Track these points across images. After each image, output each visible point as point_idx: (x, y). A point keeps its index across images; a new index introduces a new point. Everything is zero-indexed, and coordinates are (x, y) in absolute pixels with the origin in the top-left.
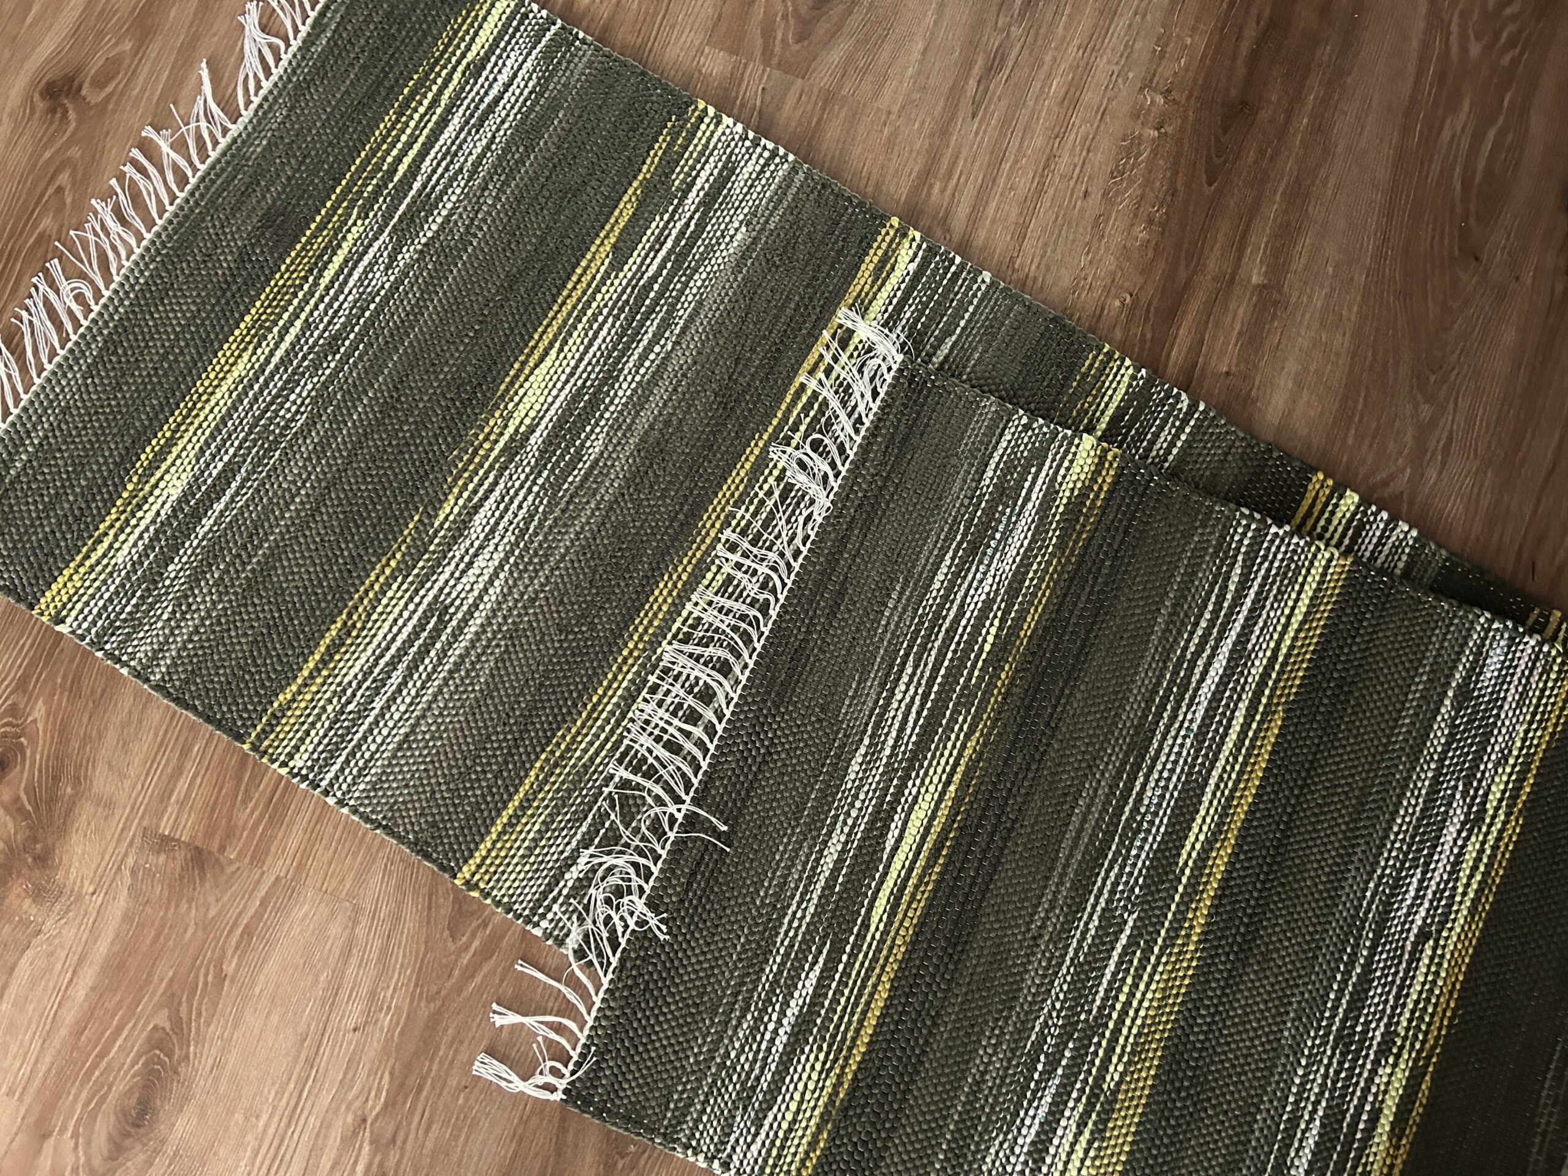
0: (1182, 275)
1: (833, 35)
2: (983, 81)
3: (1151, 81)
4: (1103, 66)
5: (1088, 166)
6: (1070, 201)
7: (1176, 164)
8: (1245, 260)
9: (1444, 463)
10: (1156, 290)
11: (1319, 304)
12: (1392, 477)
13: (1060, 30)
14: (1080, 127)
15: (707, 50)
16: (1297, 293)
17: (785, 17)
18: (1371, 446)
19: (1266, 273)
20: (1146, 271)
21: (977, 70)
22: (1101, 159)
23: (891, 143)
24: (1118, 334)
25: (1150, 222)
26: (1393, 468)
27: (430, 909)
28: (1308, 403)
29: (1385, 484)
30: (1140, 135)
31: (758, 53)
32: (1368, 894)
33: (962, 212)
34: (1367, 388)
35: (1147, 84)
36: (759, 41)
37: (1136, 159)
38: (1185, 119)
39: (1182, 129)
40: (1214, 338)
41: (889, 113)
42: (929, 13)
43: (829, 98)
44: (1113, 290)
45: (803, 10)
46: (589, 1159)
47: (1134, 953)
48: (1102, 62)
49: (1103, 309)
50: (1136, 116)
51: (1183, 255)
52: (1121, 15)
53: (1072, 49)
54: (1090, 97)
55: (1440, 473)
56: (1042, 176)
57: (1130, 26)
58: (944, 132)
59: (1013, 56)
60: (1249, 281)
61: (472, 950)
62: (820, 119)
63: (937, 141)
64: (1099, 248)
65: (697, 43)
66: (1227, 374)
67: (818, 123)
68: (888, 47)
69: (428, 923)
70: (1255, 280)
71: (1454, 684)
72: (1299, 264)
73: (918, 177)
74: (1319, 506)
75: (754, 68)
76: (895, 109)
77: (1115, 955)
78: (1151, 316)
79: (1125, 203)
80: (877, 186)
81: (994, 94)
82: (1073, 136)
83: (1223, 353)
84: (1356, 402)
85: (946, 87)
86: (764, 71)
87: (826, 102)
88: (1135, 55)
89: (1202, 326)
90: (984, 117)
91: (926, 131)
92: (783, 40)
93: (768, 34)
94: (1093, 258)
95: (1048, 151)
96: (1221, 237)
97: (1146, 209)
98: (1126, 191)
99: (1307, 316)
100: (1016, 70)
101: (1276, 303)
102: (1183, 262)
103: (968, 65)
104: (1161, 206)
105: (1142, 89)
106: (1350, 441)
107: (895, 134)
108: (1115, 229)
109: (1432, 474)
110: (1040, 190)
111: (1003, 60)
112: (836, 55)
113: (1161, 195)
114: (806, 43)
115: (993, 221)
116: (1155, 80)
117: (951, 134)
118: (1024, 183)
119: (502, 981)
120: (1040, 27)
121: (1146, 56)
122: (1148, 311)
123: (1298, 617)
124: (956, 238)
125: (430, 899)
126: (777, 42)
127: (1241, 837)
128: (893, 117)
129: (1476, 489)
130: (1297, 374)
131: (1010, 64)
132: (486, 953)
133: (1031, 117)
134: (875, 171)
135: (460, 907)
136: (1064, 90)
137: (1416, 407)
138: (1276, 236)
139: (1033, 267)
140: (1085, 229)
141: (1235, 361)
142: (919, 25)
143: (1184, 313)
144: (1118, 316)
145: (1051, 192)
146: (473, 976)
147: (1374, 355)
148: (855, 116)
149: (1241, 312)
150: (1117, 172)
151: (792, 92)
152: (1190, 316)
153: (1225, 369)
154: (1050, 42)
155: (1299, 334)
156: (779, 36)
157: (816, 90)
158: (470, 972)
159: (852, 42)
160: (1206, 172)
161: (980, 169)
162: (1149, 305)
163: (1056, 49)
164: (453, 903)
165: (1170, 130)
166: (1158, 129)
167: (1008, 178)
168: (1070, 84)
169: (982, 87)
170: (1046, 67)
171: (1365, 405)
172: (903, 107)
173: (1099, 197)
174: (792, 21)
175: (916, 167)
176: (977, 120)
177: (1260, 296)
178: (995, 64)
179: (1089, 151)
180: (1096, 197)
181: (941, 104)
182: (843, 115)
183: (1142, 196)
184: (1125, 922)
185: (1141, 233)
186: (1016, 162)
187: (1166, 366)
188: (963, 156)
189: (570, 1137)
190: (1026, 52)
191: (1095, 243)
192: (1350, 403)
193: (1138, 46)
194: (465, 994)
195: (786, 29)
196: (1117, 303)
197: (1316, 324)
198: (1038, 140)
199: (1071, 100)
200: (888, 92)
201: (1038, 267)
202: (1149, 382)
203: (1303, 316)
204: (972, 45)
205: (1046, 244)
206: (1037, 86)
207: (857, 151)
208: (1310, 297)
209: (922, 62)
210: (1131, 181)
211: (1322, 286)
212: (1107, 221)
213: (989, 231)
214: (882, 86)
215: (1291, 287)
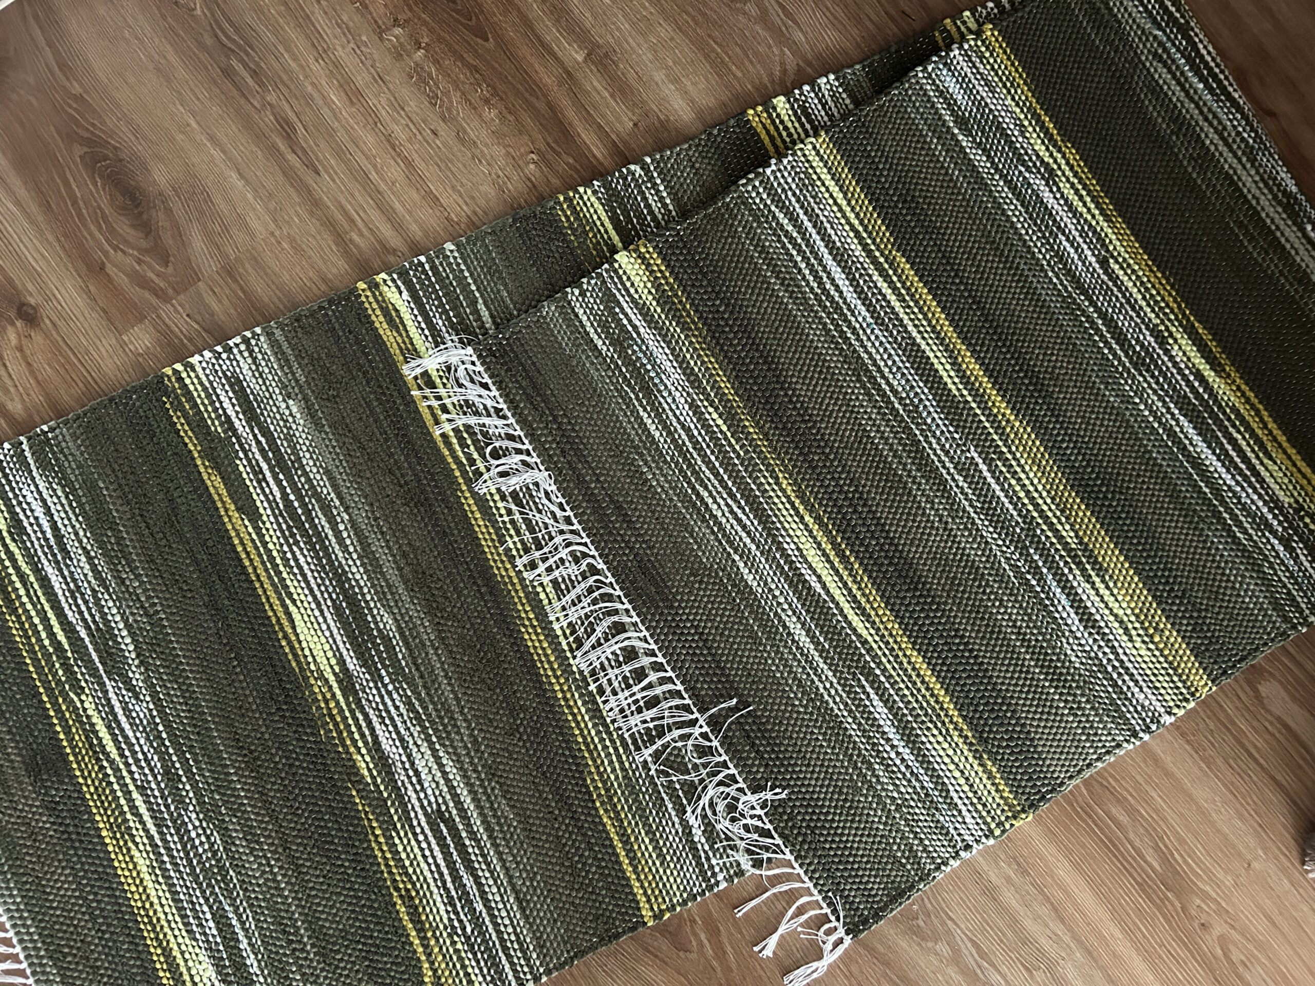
0: (541, 106)
1: (179, 234)
2: (295, 148)
3: (379, 27)
4: (343, 53)
5: (414, 116)
6: (432, 148)
7: (455, 52)
8: (560, 54)
9: (796, 23)
10: (541, 132)
11: (627, 26)
12: (782, 64)
13: (293, 64)
14: (380, 103)
15: (125, 338)
16: (609, 36)
17: (139, 261)
18: (751, 62)
19: (579, 47)
20: (521, 129)
21: (282, 145)
22: (414, 103)
23: (297, 249)
24: (555, 182)
25: (487, 101)
26: (777, 58)
27: (656, 956)
28: (692, 83)
29: (784, 71)
30: (417, 64)
31: (154, 301)
32: (1055, 280)
33: (387, 231)
34: (709, 36)
35: (380, 32)
36: (147, 295)
37: (432, 79)
38: (425, 23)
39: (432, 31)
40: (603, 116)
41: (272, 234)
42: (212, 151)
43: (229, 271)
44: (520, 162)
45: (144, 244)
46: (904, 945)
47: (997, 466)
48: (340, 52)
49: (529, 179)
50: (398, 57)
51: (527, 95)
52: (313, 13)
53: (315, 67)
54: (361, 79)
55: (802, 30)
56: (399, 155)
57: (326, 13)
58: (316, 203)
59: (291, 114)
60: (578, 63)
61: (706, 942)
62: (242, 288)
63: (319, 213)
64: (482, 152)
65: (114, 341)
66: (635, 125)
67: (244, 292)
68: (218, 200)
69: (666, 963)
70: (580, 58)
71: (951, 124)
72: (588, 20)
73: (337, 245)
74: (772, 128)
75: (165, 310)
76: (272, 226)
77: (990, 480)
78: (557, 148)
79: (461, 111)
80: (324, 280)
81: (311, 147)
82: (384, 113)
83: (618, 118)
84: (714, 50)
85: (281, 178)
86: (173, 306)
87: (229, 273)
88: (351, 24)
89: (589, 119)
90: (324, 167)
91: (306, 216)
92: (158, 275)
93: (144, 283)
94: (487, 161)
95: (383, 138)
96: (533, 60)
97: (475, 98)
98: (452, 102)
99: (631, 40)
100: (303, 118)
101: (606, 55)
102: (533, 100)
103: (273, 150)
104: (480, 85)
105: (381, 39)
106: (739, 74)
107: (292, 240)
108: (474, 129)
109: (799, 36)
110: (409, 164)
111: (288, 122)
112: (198, 243)
113: (472, 80)
114: (172, 258)
115: (410, 213)
116: (380, 22)
117: (321, 199)
118: (395, 171)
119: (741, 933)
120: (280, 77)
121: (357, 18)
122: (551, 148)
123: (839, 196)
124: (405, 249)
125: (649, 952)
126: (157, 281)
127: (964, 340)
128: (277, 233)
129: (828, 14)
130: (667, 76)
131: (295, 119)
132: (714, 932)
133: (347, 131)
134: (311, 274)
135: (670, 933)
136: (342, 94)
137: (745, 13)
138: (558, 21)
139: (465, 208)
140: (460, 151)
141: (630, 114)
142: (217, 166)
143: (570, 124)
144: (542, 172)
145: (415, 156)
146: (725, 952)
147: (687, 13)
148: (256, 261)
149: (596, 83)
150: (433, 99)
151: (205, 295)
152: (576, 122)
153: (631, 124)
154: (298, 78)
155: (639, 55)
156: (154, 277)
157: (216, 277)
158: (720, 953)
159: (196, 225)
160: (476, 36)
161: (362, 196)
162: (548, 144)
163: (306, 77)
164: (663, 936)
165: (426, 40)
166: (419, 48)
167: (384, 180)
168: (341, 86)
169: (300, 154)
170: (315, 95)
171: (720, 46)
172: (275, 221)
173: (442, 124)
174: (148, 259)
175: (328, 242)
176: (322, 172)
177: (593, 63)
178: (287, 131)
179: (403, 109)
180: (442, 128)
181: (291, 190)
182: (250, 270)
183: (463, 94)
184: (973, 458)
185: (491, 114)
186: (375, 167)
187: (601, 164)
188: (343, 202)
189: (881, 949)
190: (293, 101)
191: (477, 152)
192: (713, 55)
193: (345, 18)
194: (734, 966)
195: (151, 267)
196: (532, 166)
197: (640, 40)
198: (369, 140)
199: (353, 95)
200: (255, 224)
201: (467, 204)
202: (607, 186)
203: (628, 44)
204: (259, 137)
205: (453, 187)
206: (325, 111)
207: (286, 276)
208: (618, 29)
209: (247, 182)
210: (447, 94)
211: (616, 16)
212: (465, 131)
213: (416, 221)
214: (247, 226)
215: (601, 37)
